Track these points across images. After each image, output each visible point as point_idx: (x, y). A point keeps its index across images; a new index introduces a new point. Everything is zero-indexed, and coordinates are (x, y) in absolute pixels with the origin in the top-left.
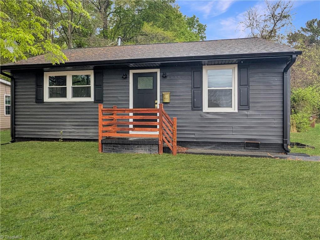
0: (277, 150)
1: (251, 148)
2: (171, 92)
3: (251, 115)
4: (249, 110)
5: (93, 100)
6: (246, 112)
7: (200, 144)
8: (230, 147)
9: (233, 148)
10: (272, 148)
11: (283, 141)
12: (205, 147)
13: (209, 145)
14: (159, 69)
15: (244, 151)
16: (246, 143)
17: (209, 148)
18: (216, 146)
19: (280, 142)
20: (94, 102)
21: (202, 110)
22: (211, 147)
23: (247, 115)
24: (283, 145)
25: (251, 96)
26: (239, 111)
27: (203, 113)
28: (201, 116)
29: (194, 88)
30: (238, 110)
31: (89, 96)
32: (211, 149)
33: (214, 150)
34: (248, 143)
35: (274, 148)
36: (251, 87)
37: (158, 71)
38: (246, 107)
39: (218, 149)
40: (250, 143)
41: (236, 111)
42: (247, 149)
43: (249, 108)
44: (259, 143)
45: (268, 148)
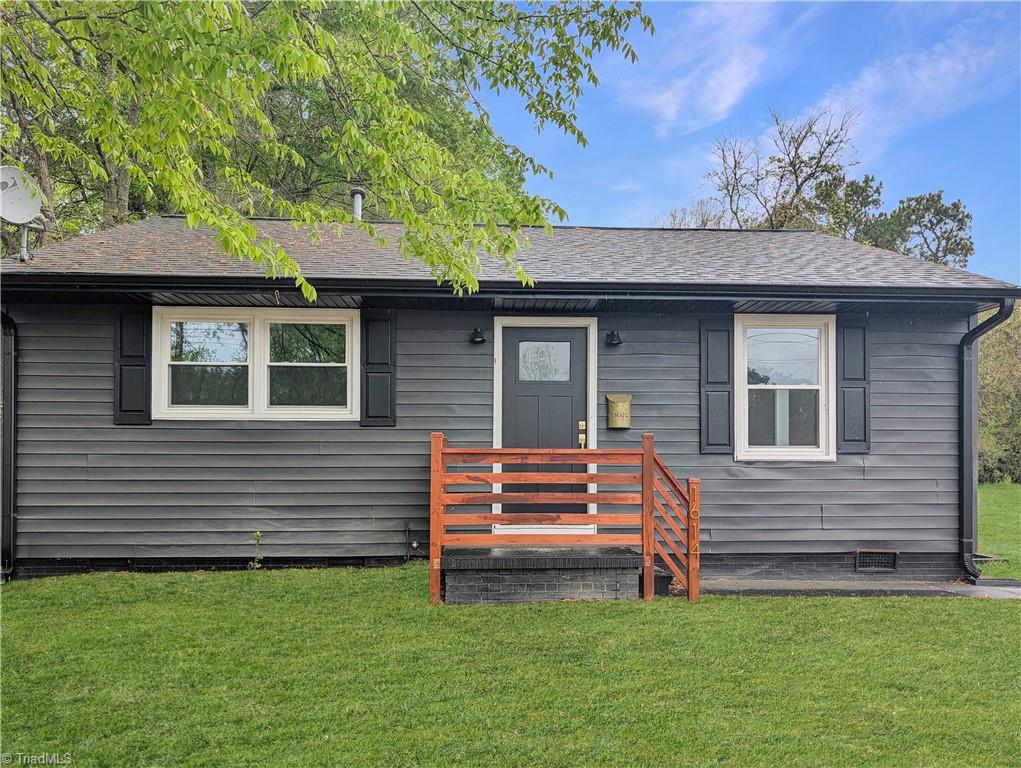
0: (943, 572)
1: (873, 569)
2: (635, 395)
3: (874, 469)
4: (867, 454)
5: (356, 416)
6: (858, 461)
7: (724, 563)
8: (815, 568)
9: (821, 572)
10: (929, 565)
11: (961, 544)
12: (740, 571)
13: (752, 565)
14: (596, 318)
15: (854, 580)
16: (860, 553)
17: (753, 575)
18: (772, 566)
19: (952, 548)
20: (360, 423)
21: (733, 454)
22: (757, 571)
23: (863, 470)
24: (958, 558)
25: (873, 413)
26: (841, 457)
27: (734, 464)
28: (729, 472)
29: (708, 383)
30: (838, 453)
31: (340, 400)
32: (756, 576)
33: (767, 579)
34: (864, 553)
35: (934, 565)
36: (873, 388)
37: (592, 324)
38: (861, 448)
39: (779, 576)
40: (870, 553)
41: (833, 457)
42: (861, 572)
43: (869, 449)
44: (895, 554)
45: (919, 566)
